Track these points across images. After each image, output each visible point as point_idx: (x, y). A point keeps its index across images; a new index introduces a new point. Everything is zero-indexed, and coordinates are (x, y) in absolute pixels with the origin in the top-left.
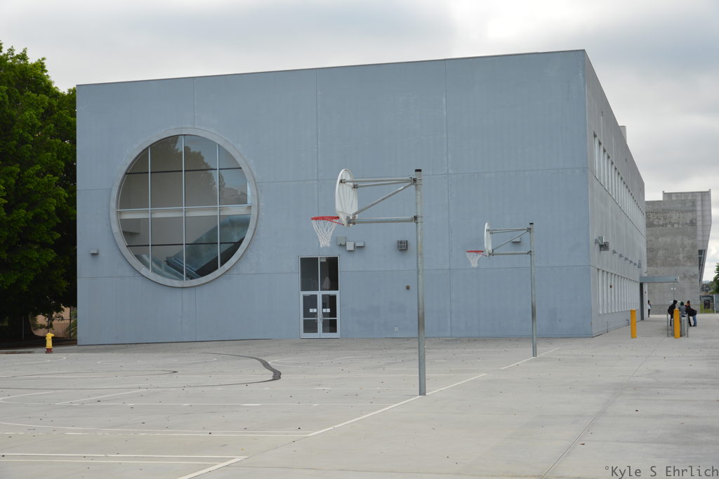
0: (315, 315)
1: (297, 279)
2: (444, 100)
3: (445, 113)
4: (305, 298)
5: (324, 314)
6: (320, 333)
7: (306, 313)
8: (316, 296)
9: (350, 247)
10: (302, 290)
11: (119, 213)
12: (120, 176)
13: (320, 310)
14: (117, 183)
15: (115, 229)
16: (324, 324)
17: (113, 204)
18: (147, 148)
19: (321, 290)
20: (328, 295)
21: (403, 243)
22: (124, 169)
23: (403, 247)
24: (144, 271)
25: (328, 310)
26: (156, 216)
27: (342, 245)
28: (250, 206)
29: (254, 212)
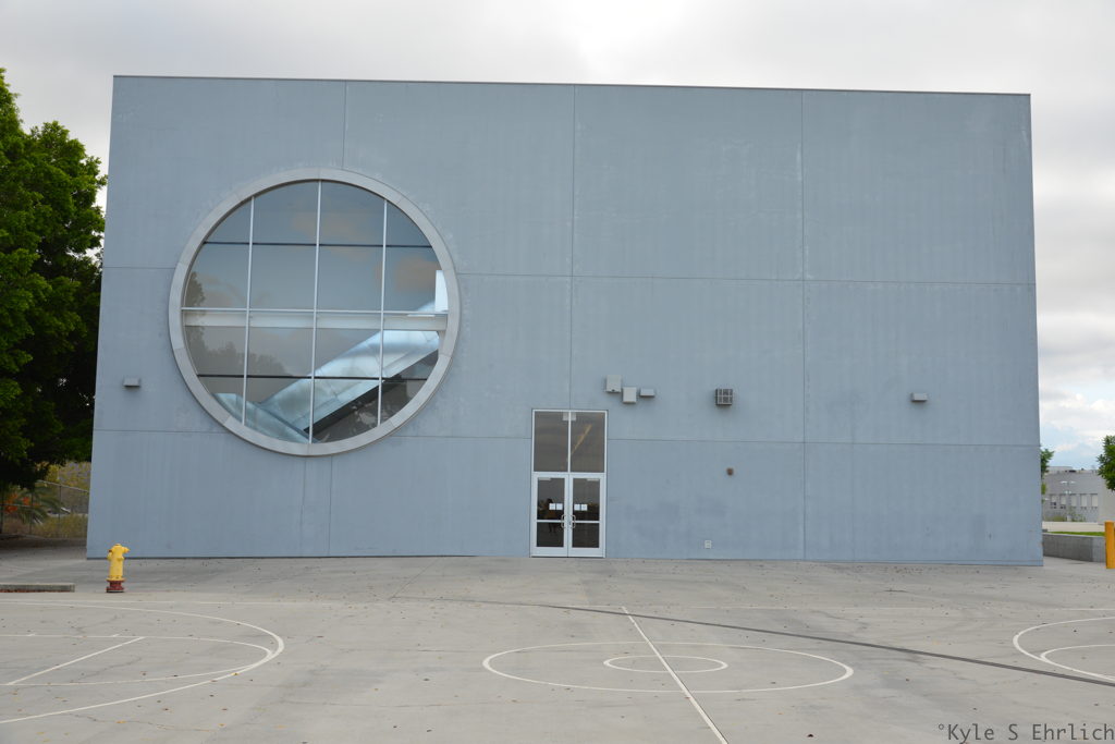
0: (559, 514)
1: (528, 447)
2: (799, 155)
4: (541, 483)
5: (578, 515)
6: (568, 548)
7: (543, 512)
8: (562, 481)
10: (536, 470)
11: (184, 314)
12: (194, 245)
13: (568, 505)
14: (187, 258)
15: (178, 341)
16: (577, 530)
17: (176, 296)
18: (249, 200)
19: (572, 471)
20: (585, 480)
21: (726, 392)
22: (202, 233)
23: (723, 400)
24: (231, 423)
25: (584, 508)
26: (259, 323)
27: (613, 393)
28: (443, 317)
29: (452, 326)
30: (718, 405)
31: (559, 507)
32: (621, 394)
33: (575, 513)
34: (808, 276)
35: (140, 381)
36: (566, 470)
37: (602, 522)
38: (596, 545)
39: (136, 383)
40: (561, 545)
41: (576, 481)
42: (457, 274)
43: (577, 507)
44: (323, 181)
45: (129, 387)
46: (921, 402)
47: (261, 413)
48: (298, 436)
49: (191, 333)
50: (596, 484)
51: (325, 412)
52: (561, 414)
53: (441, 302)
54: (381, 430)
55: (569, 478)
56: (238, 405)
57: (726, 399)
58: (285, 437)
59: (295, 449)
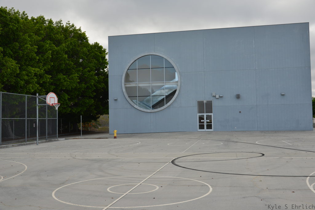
1: (196, 109)
2: (254, 41)
3: (254, 46)
4: (199, 116)
7: (200, 122)
8: (204, 115)
10: (198, 113)
11: (125, 84)
12: (126, 70)
13: (205, 121)
14: (125, 73)
15: (124, 90)
16: (207, 125)
17: (123, 81)
18: (136, 60)
19: (206, 113)
20: (208, 115)
21: (238, 95)
22: (127, 67)
23: (238, 97)
24: (135, 106)
25: (209, 121)
26: (141, 85)
28: (177, 82)
29: (179, 84)
30: (237, 98)
31: (203, 121)
32: (215, 96)
33: (206, 122)
34: (257, 68)
35: (117, 98)
36: (204, 113)
37: (212, 124)
38: (211, 129)
39: (116, 99)
40: (204, 129)
41: (206, 115)
42: (180, 73)
43: (207, 121)
44: (151, 55)
45: (115, 100)
46: (283, 95)
47: (141, 104)
48: (149, 108)
49: (126, 88)
50: (211, 116)
51: (155, 103)
52: (203, 101)
53: (177, 79)
54: (165, 106)
56: (137, 102)
57: (238, 96)
58: (147, 109)
59: (148, 111)
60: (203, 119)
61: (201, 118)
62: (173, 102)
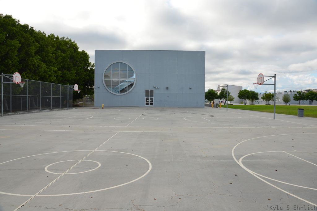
0: (148, 102)
1: (145, 94)
2: (177, 59)
3: (177, 62)
4: (146, 98)
5: (150, 102)
6: (149, 105)
7: (146, 101)
8: (148, 98)
9: (156, 88)
10: (146, 96)
11: (104, 78)
12: (105, 70)
13: (149, 101)
14: (104, 72)
15: (104, 82)
16: (150, 103)
17: (103, 76)
18: (111, 65)
22: (106, 69)
23: (167, 88)
24: (110, 91)
25: (151, 101)
26: (113, 79)
27: (154, 88)
28: (135, 79)
29: (136, 80)
35: (99, 86)
37: (153, 102)
38: (153, 105)
41: (150, 98)
42: (136, 73)
44: (120, 62)
46: (191, 88)
47: (113, 90)
48: (118, 92)
49: (105, 81)
50: (152, 98)
51: (121, 90)
52: (148, 90)
53: (134, 77)
54: (127, 92)
55: (149, 97)
56: (111, 89)
58: (116, 93)
59: (118, 94)
60: (148, 100)
61: (147, 99)
62: (132, 90)
